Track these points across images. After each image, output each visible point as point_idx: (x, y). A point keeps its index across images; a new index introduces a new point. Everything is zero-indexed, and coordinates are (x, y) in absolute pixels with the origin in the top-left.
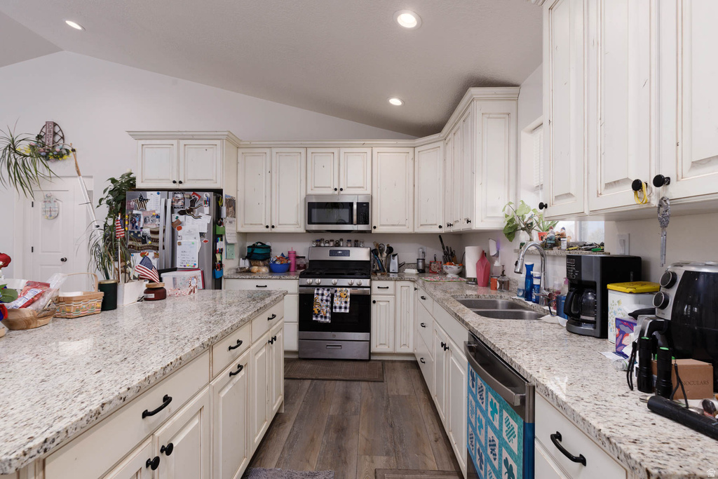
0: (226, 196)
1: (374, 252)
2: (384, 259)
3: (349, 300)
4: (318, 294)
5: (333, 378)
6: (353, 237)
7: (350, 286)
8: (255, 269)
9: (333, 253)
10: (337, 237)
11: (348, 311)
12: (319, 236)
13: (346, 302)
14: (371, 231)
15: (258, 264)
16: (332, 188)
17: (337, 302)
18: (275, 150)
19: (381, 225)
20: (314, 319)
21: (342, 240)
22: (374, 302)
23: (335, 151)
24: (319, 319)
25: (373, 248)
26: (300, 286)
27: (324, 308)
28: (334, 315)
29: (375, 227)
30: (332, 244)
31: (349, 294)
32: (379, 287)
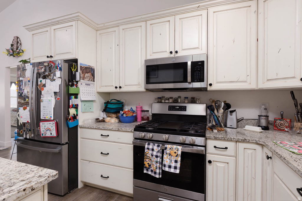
0: (81, 64)
1: (209, 108)
2: (220, 115)
3: (179, 159)
4: (148, 149)
6: (190, 95)
7: (182, 144)
8: (108, 119)
9: (171, 108)
10: (175, 95)
11: (178, 171)
12: (160, 95)
13: (176, 162)
14: (206, 88)
15: (111, 115)
16: (168, 52)
17: (167, 161)
18: (121, 27)
19: (216, 82)
20: (145, 172)
21: (180, 97)
22: (210, 162)
23: (171, 19)
24: (150, 173)
25: (209, 104)
26: (135, 139)
27: (154, 163)
28: (164, 172)
29: (211, 85)
30: (171, 101)
31: (180, 153)
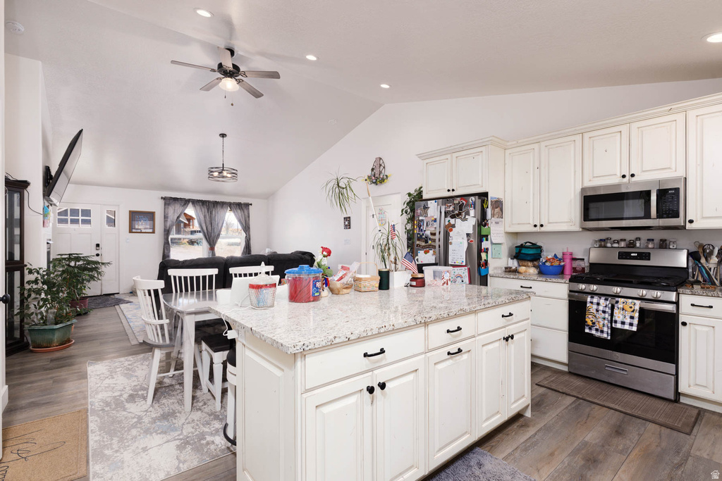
0: (491, 198)
1: (693, 256)
2: (712, 266)
3: (636, 315)
4: (592, 303)
5: (606, 405)
6: (657, 236)
7: (641, 299)
8: (522, 269)
9: (623, 255)
10: (630, 236)
11: (634, 329)
12: (603, 235)
13: (632, 318)
14: (684, 227)
15: (526, 264)
16: (619, 175)
17: (618, 316)
18: (544, 144)
19: (703, 218)
20: (587, 331)
21: (638, 239)
22: (684, 324)
23: (624, 129)
24: (593, 332)
25: (693, 249)
26: (570, 291)
27: (600, 320)
28: (613, 330)
29: (691, 221)
30: (623, 244)
31: (637, 308)
32: (693, 305)
